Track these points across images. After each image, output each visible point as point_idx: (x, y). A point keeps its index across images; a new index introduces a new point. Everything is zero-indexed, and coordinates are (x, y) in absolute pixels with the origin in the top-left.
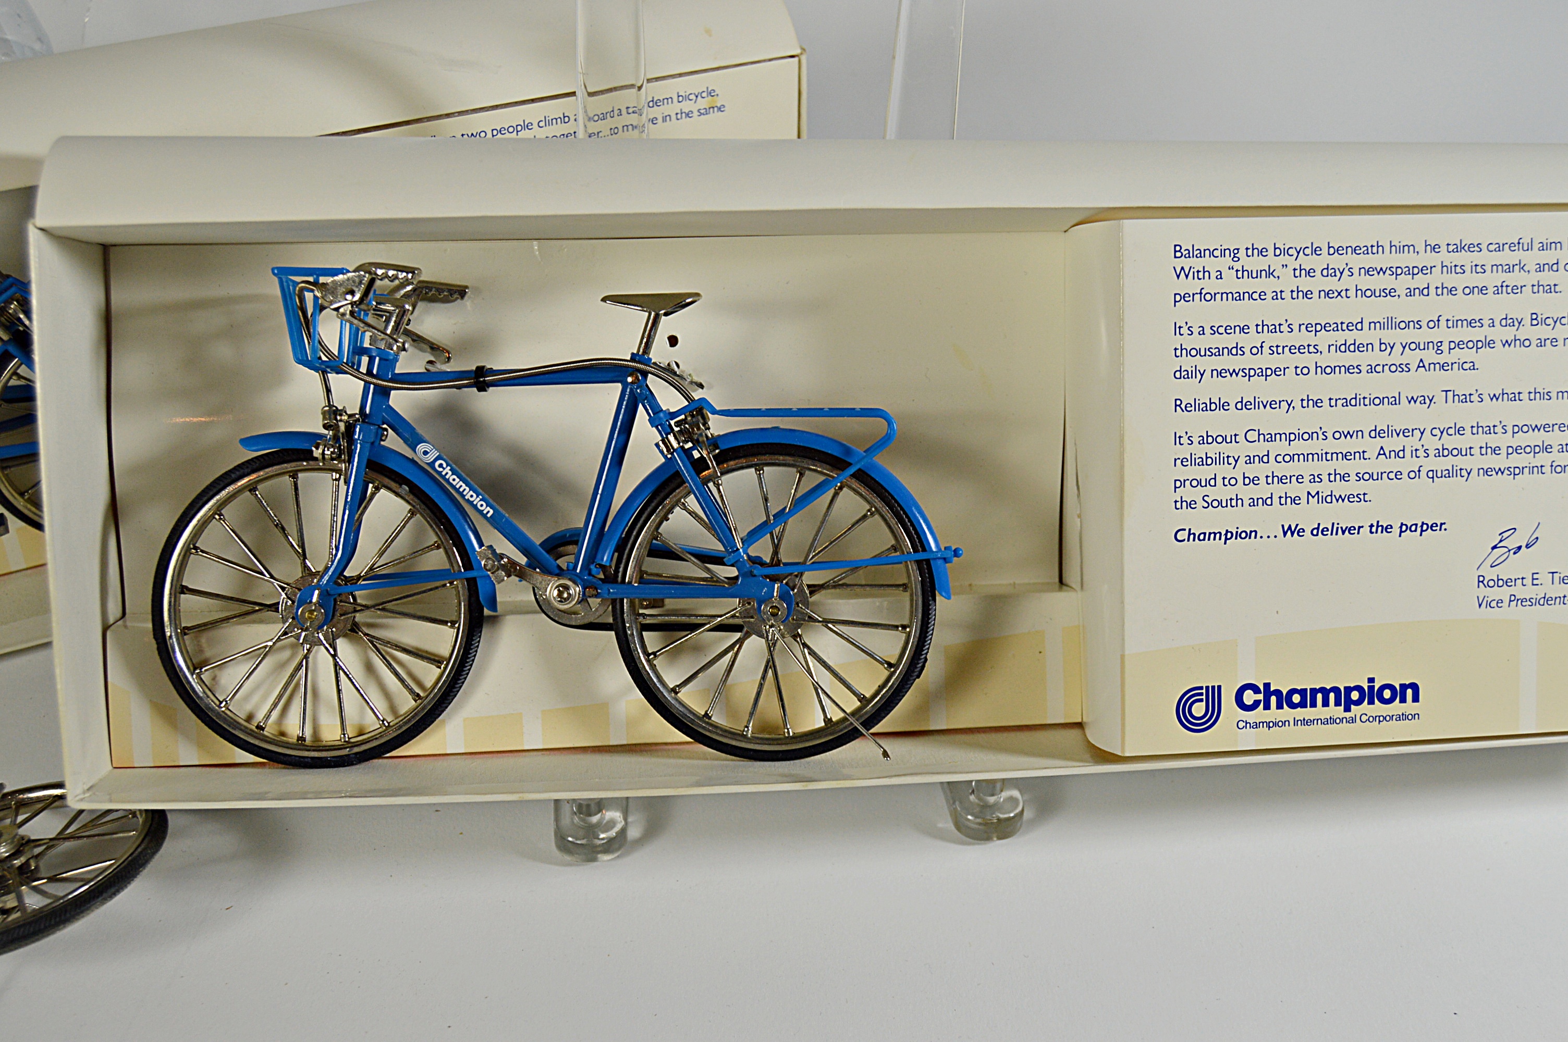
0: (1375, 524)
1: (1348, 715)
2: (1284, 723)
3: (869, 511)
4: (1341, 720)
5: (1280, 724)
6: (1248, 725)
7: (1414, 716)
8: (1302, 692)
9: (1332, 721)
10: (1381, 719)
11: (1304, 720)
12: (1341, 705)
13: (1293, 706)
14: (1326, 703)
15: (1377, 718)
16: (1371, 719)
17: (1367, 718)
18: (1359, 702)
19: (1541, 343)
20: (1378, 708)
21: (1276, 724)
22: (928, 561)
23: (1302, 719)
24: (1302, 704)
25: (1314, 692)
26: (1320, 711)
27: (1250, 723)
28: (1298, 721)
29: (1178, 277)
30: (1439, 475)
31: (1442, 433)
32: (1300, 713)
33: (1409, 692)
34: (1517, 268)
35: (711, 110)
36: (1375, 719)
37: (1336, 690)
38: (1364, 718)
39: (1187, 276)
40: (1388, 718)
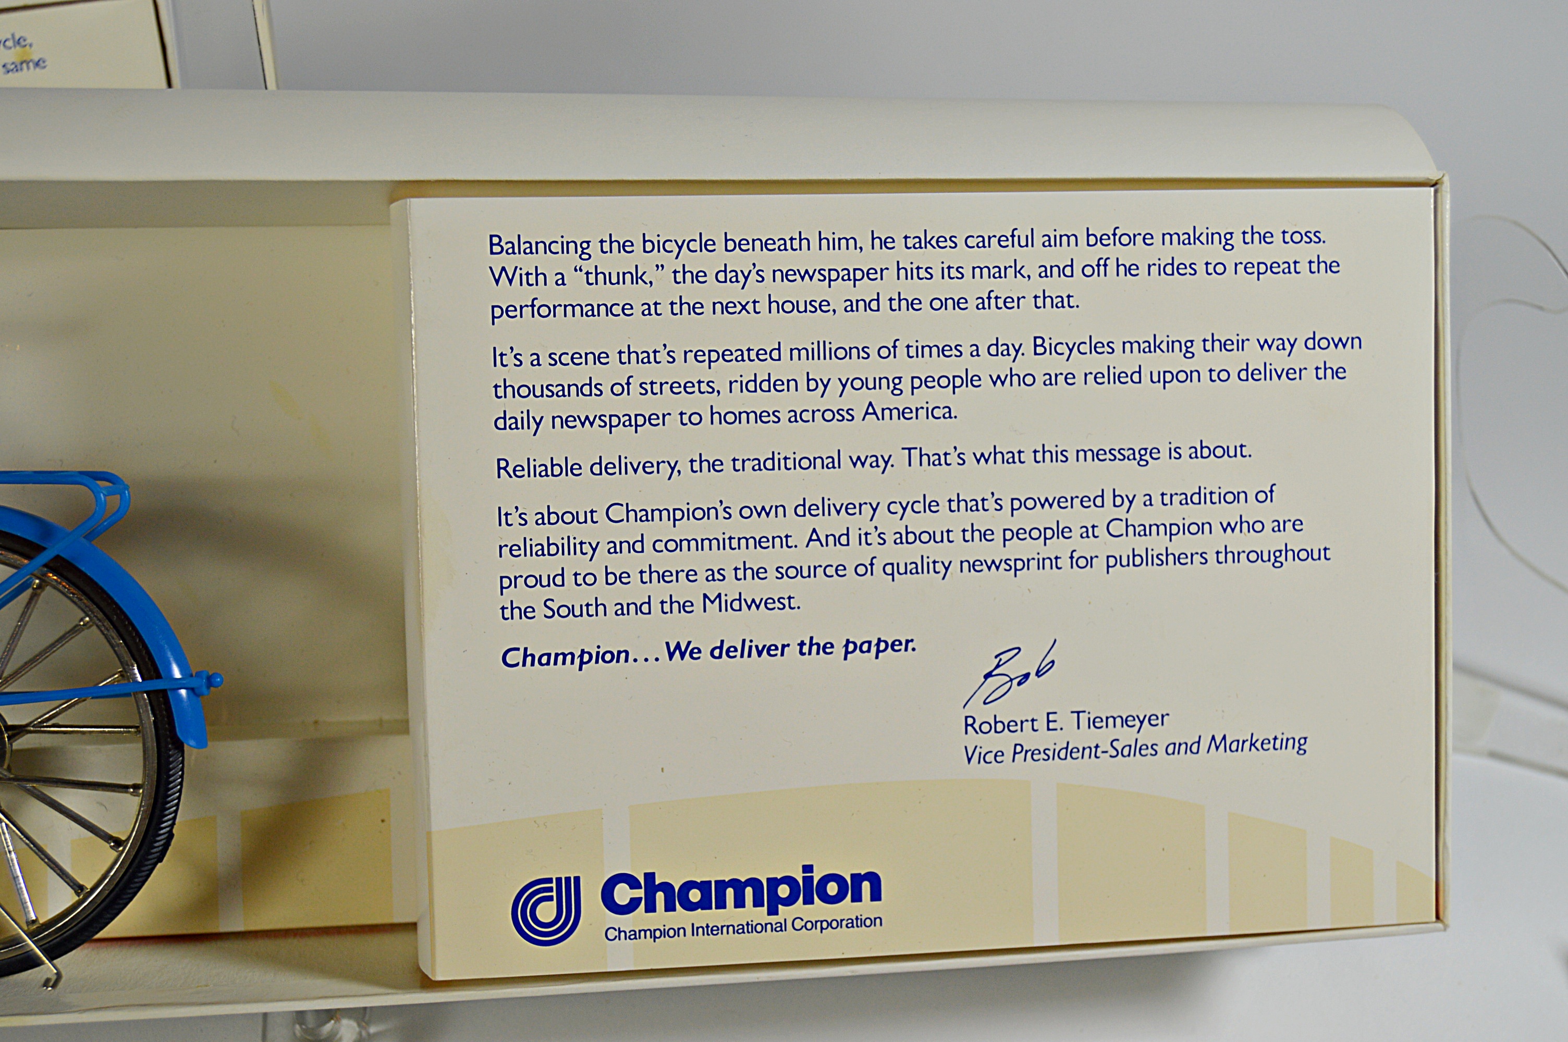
0: (807, 642)
1: (773, 919)
2: (677, 932)
3: (82, 620)
4: (764, 928)
5: (671, 933)
6: (623, 934)
7: (873, 922)
8: (704, 886)
9: (749, 928)
10: (825, 925)
11: (708, 926)
12: (763, 906)
13: (690, 906)
14: (740, 902)
15: (819, 924)
16: (809, 925)
17: (803, 923)
18: (790, 901)
19: (1050, 380)
20: (819, 910)
21: (664, 933)
22: (164, 692)
23: (704, 926)
24: (704, 904)
25: (722, 886)
26: (730, 915)
27: (625, 932)
28: (698, 928)
29: (497, 281)
30: (902, 570)
31: (904, 509)
32: (701, 917)
33: (866, 885)
34: (1011, 272)
35: (24, 65)
36: (814, 925)
37: (754, 883)
38: (798, 923)
39: (510, 281)
40: (834, 924)
